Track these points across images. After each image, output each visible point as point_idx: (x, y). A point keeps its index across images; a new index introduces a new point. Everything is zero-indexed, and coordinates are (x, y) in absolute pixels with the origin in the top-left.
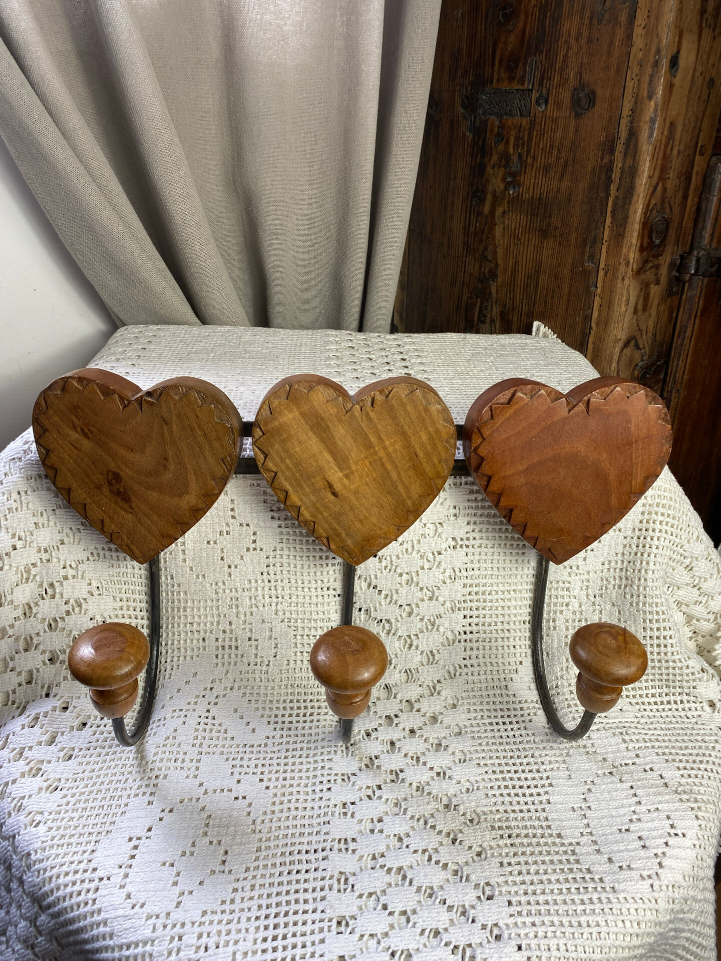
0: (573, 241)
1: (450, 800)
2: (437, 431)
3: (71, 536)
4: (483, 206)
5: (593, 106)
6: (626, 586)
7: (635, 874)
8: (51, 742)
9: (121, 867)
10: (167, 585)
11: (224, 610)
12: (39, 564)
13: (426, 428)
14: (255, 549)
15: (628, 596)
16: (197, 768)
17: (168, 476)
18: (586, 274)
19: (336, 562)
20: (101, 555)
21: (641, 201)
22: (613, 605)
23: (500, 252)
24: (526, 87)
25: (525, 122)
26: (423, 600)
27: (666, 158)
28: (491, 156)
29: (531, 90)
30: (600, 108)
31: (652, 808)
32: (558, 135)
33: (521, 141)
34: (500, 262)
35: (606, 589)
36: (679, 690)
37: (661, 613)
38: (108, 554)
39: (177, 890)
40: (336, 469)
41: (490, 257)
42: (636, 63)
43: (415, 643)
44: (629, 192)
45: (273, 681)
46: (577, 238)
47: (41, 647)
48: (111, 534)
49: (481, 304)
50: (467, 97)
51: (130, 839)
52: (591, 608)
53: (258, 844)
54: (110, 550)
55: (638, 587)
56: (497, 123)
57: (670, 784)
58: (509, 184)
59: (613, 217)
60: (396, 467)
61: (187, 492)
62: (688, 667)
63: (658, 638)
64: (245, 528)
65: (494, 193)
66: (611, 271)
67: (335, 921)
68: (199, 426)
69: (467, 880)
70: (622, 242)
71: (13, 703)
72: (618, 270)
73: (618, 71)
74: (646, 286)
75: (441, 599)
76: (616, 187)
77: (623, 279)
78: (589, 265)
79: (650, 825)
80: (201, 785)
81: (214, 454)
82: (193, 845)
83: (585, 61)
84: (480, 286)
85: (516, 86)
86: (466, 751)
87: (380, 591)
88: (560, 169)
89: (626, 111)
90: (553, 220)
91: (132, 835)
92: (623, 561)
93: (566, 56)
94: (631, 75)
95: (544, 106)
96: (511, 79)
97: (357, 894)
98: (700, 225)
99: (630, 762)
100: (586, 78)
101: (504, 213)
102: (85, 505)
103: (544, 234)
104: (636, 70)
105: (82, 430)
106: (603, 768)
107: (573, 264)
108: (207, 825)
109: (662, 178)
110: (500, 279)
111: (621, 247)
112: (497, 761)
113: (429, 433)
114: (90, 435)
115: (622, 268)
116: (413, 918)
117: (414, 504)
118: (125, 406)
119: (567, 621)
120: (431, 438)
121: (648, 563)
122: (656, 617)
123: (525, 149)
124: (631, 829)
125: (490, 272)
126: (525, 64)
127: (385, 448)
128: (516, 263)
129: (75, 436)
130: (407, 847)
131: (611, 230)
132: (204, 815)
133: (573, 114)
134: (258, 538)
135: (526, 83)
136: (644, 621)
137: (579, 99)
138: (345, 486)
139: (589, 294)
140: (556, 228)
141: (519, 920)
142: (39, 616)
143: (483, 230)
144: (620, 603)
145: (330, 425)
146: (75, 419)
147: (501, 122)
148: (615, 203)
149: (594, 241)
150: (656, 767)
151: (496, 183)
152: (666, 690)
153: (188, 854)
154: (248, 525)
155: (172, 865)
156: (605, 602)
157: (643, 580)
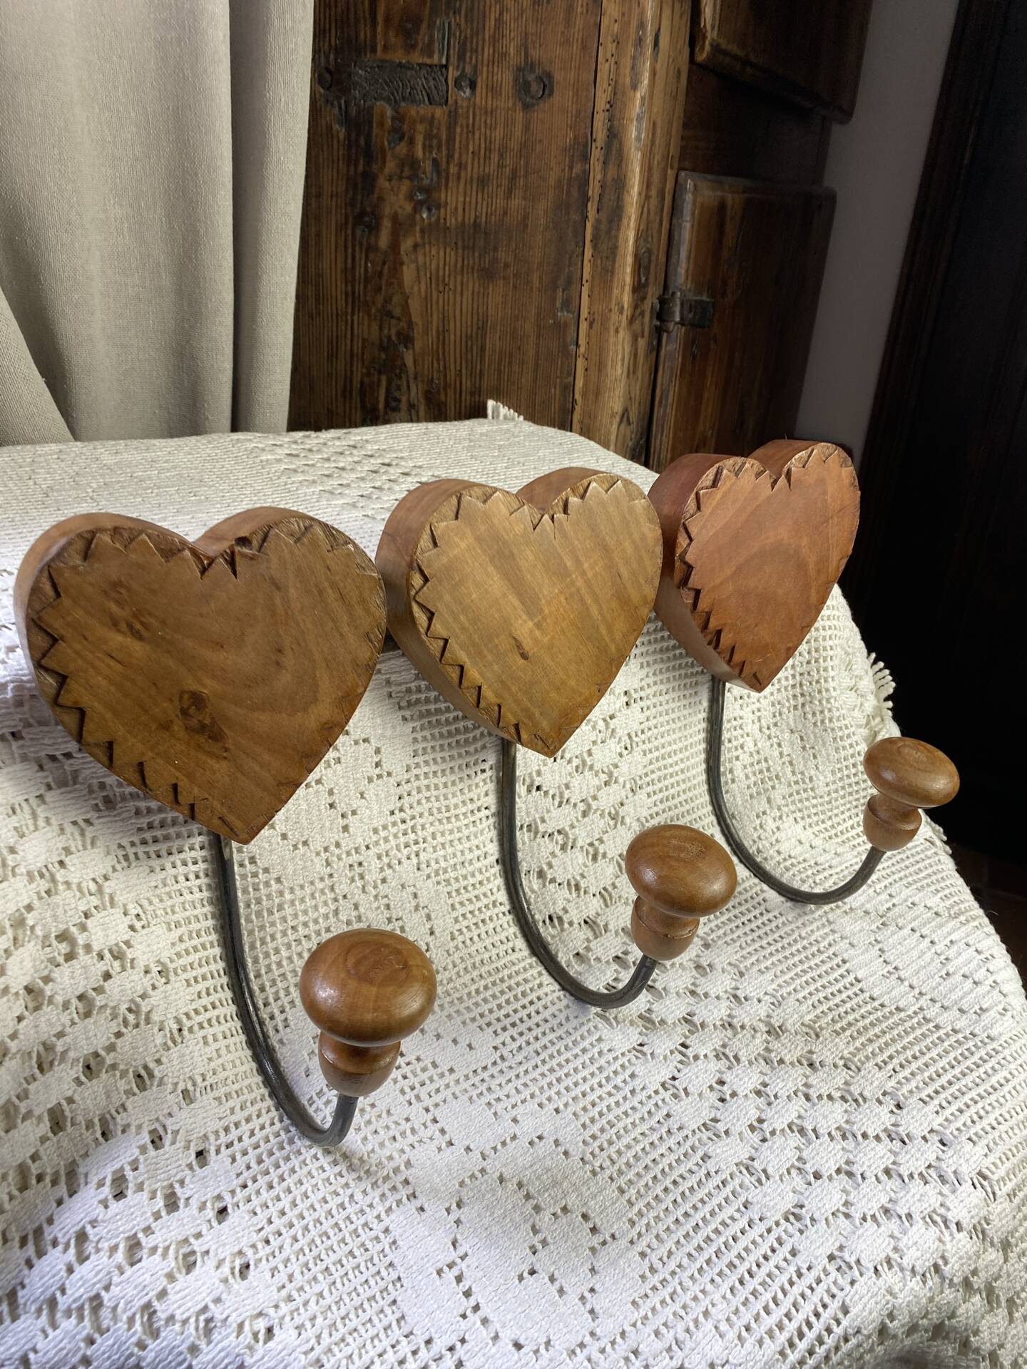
0: (536, 283)
1: (768, 1024)
2: (643, 538)
3: (78, 837)
4: (377, 237)
5: (551, 94)
6: (803, 705)
7: (992, 1013)
8: (172, 1203)
9: (464, 1316)
10: (244, 877)
11: (342, 888)
12: (36, 903)
13: (631, 535)
14: (380, 776)
15: (810, 716)
16: (443, 1131)
17: (285, 679)
18: (560, 328)
19: (486, 766)
20: (132, 857)
21: (632, 224)
22: (792, 731)
23: (415, 305)
24: (436, 59)
25: (439, 112)
26: (599, 789)
27: (650, 169)
28: (384, 162)
29: (446, 67)
30: (562, 97)
31: (947, 942)
32: (498, 134)
33: (435, 142)
34: (416, 318)
35: (780, 714)
38: (141, 850)
39: (572, 1297)
40: (524, 617)
41: (397, 312)
42: (610, 39)
43: (601, 851)
44: (616, 214)
45: (445, 969)
46: (541, 278)
47: (72, 1054)
48: (192, 807)
49: (389, 383)
50: (328, 70)
51: (439, 1272)
52: (768, 743)
53: (614, 1186)
54: (144, 842)
55: (820, 701)
56: (389, 112)
57: (940, 910)
58: (421, 203)
59: (595, 247)
60: (596, 600)
61: (315, 700)
64: (363, 746)
65: (395, 219)
66: (599, 323)
67: (782, 1221)
68: (333, 585)
69: (865, 1100)
70: (611, 281)
71: (40, 1178)
72: (608, 319)
73: (584, 47)
74: (635, 339)
75: (621, 780)
76: (595, 208)
77: (617, 331)
78: (563, 315)
79: (961, 959)
80: (468, 1149)
81: (356, 628)
82: (535, 1231)
83: (532, 29)
84: (383, 356)
85: (417, 58)
86: (733, 961)
87: (546, 793)
88: (505, 182)
89: (601, 104)
90: (501, 255)
91: (439, 1265)
92: (794, 676)
93: (499, 21)
94: (605, 53)
95: (468, 91)
96: (410, 47)
97: (777, 1178)
98: (674, 260)
99: (890, 905)
100: (535, 54)
101: (416, 246)
102: (141, 764)
103: (488, 274)
104: (611, 47)
105: (130, 627)
106: (873, 922)
107: (538, 315)
108: (528, 1197)
109: (648, 197)
110: (418, 345)
111: (611, 288)
112: (774, 959)
113: (634, 542)
114: (145, 633)
115: (614, 317)
116: (857, 1170)
117: (618, 650)
118: (204, 570)
119: (745, 767)
120: (636, 548)
123: (444, 152)
124: (951, 971)
125: (399, 334)
126: (431, 26)
127: (584, 573)
128: (444, 319)
129: (118, 639)
130: (776, 1096)
131: (594, 266)
132: (511, 1186)
133: (519, 106)
134: (384, 757)
135: (436, 57)
136: (835, 739)
137: (527, 85)
138: (536, 641)
139: (568, 356)
140: (506, 266)
141: (947, 1113)
142: (59, 999)
143: (381, 274)
144: (800, 727)
145: (515, 551)
146: (114, 608)
147: (397, 111)
148: (596, 229)
149: (569, 283)
150: (916, 899)
151: (396, 200)
153: (539, 1246)
154: (364, 741)
155: (532, 1272)
156: (782, 731)
157: (823, 692)
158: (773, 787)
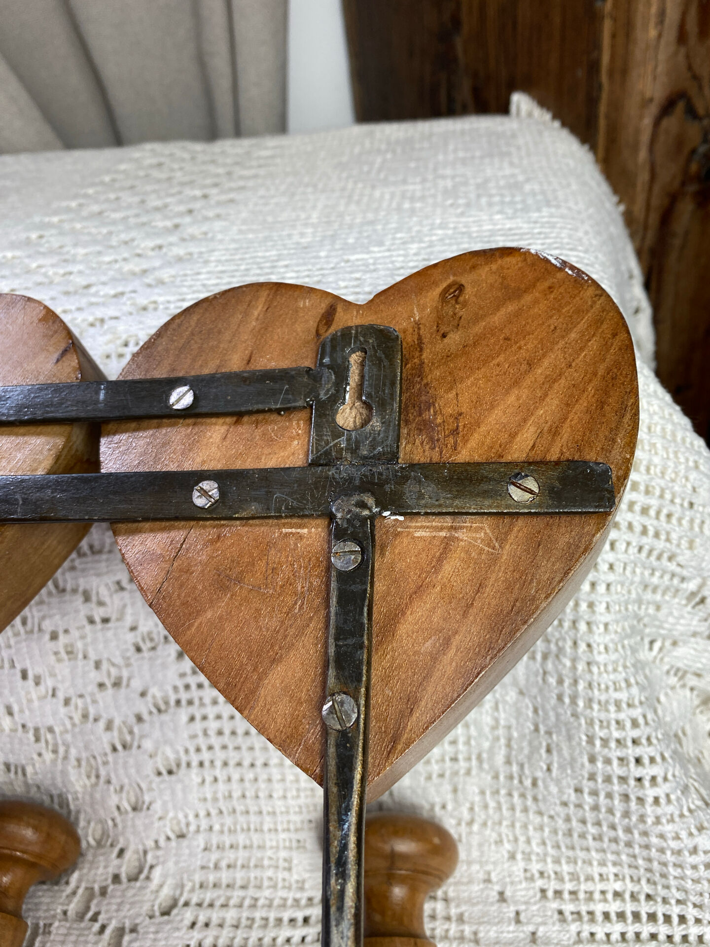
15: (552, 681)
36: (679, 895)
37: (628, 724)
55: (574, 660)
62: (694, 851)
63: (623, 779)
121: (591, 605)
122: (616, 734)
136: (591, 740)
144: (534, 691)
152: (647, 889)
157: (583, 647)
158: (468, 772)
